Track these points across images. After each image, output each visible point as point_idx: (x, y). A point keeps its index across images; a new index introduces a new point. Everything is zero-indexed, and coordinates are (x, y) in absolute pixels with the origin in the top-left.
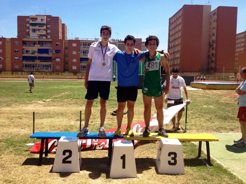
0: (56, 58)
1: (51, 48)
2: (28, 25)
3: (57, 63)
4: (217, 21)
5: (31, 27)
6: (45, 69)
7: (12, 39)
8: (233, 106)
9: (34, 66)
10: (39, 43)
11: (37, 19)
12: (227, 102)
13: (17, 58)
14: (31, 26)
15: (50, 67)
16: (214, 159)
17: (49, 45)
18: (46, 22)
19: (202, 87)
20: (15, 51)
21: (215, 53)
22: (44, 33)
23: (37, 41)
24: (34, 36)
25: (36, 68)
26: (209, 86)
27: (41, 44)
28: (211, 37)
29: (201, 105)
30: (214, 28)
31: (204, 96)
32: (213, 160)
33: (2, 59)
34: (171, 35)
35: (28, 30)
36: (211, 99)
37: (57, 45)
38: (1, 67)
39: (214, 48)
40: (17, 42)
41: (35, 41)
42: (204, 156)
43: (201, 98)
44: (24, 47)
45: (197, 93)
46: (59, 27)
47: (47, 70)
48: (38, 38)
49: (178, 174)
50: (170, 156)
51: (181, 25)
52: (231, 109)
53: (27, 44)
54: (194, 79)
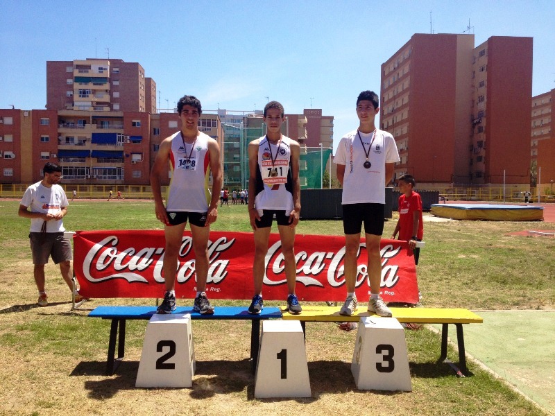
0: (132, 154)
1: (122, 131)
2: (70, 81)
3: (136, 165)
4: (489, 68)
5: (77, 86)
6: (109, 178)
7: (36, 113)
8: (523, 255)
9: (83, 172)
10: (95, 122)
11: (89, 67)
12: (511, 247)
13: (47, 154)
14: (78, 84)
15: (120, 174)
16: (475, 361)
17: (117, 124)
18: (110, 75)
19: (456, 216)
20: (42, 139)
21: (484, 141)
22: (106, 98)
23: (89, 117)
24: (83, 106)
25: (87, 176)
26: (472, 213)
27: (99, 122)
28: (475, 105)
29: (453, 254)
30: (481, 85)
31: (461, 234)
33: (13, 156)
34: (386, 100)
35: (69, 93)
36: (475, 242)
37: (134, 124)
38: (9, 175)
39: (484, 129)
40: (45, 120)
41: (85, 117)
42: (453, 356)
43: (454, 238)
44: (62, 130)
45: (445, 227)
46: (140, 86)
47: (112, 181)
48: (92, 109)
49: (397, 392)
50: (381, 353)
51: (409, 78)
52: (518, 261)
53: (68, 123)
54: (440, 198)
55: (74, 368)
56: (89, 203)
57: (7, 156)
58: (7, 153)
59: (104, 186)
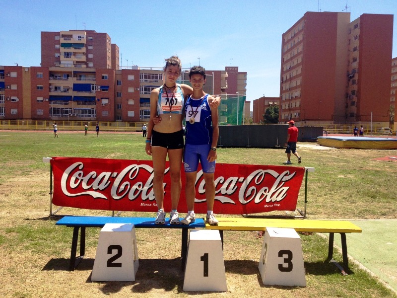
0: (102, 98)
1: (94, 83)
2: (57, 46)
3: (104, 107)
4: (361, 37)
5: (63, 50)
6: (86, 116)
7: (33, 69)
8: (387, 175)
9: (67, 112)
10: (75, 75)
11: (71, 36)
12: (378, 169)
13: (40, 98)
14: (63, 48)
15: (93, 113)
16: (355, 262)
17: (91, 77)
18: (86, 42)
19: (335, 145)
20: (38, 88)
21: (357, 90)
22: (84, 59)
23: (71, 72)
24: (67, 64)
25: (70, 115)
26: (349, 144)
27: (78, 76)
28: (350, 64)
29: (335, 174)
30: (355, 49)
31: (340, 159)
32: (353, 264)
33: (17, 100)
34: (285, 60)
35: (57, 55)
36: (351, 165)
37: (103, 77)
38: (14, 113)
39: (356, 82)
40: (40, 74)
41: (68, 72)
42: (338, 257)
43: (335, 162)
44: (52, 81)
45: (328, 154)
46: (107, 49)
47: (88, 118)
48: (73, 66)
49: (294, 287)
50: (282, 256)
51: (302, 44)
52: (383, 180)
53: (56, 77)
54: (324, 132)
55: (46, 264)
56: (70, 134)
57: (13, 100)
58: (13, 98)
59: (82, 122)
